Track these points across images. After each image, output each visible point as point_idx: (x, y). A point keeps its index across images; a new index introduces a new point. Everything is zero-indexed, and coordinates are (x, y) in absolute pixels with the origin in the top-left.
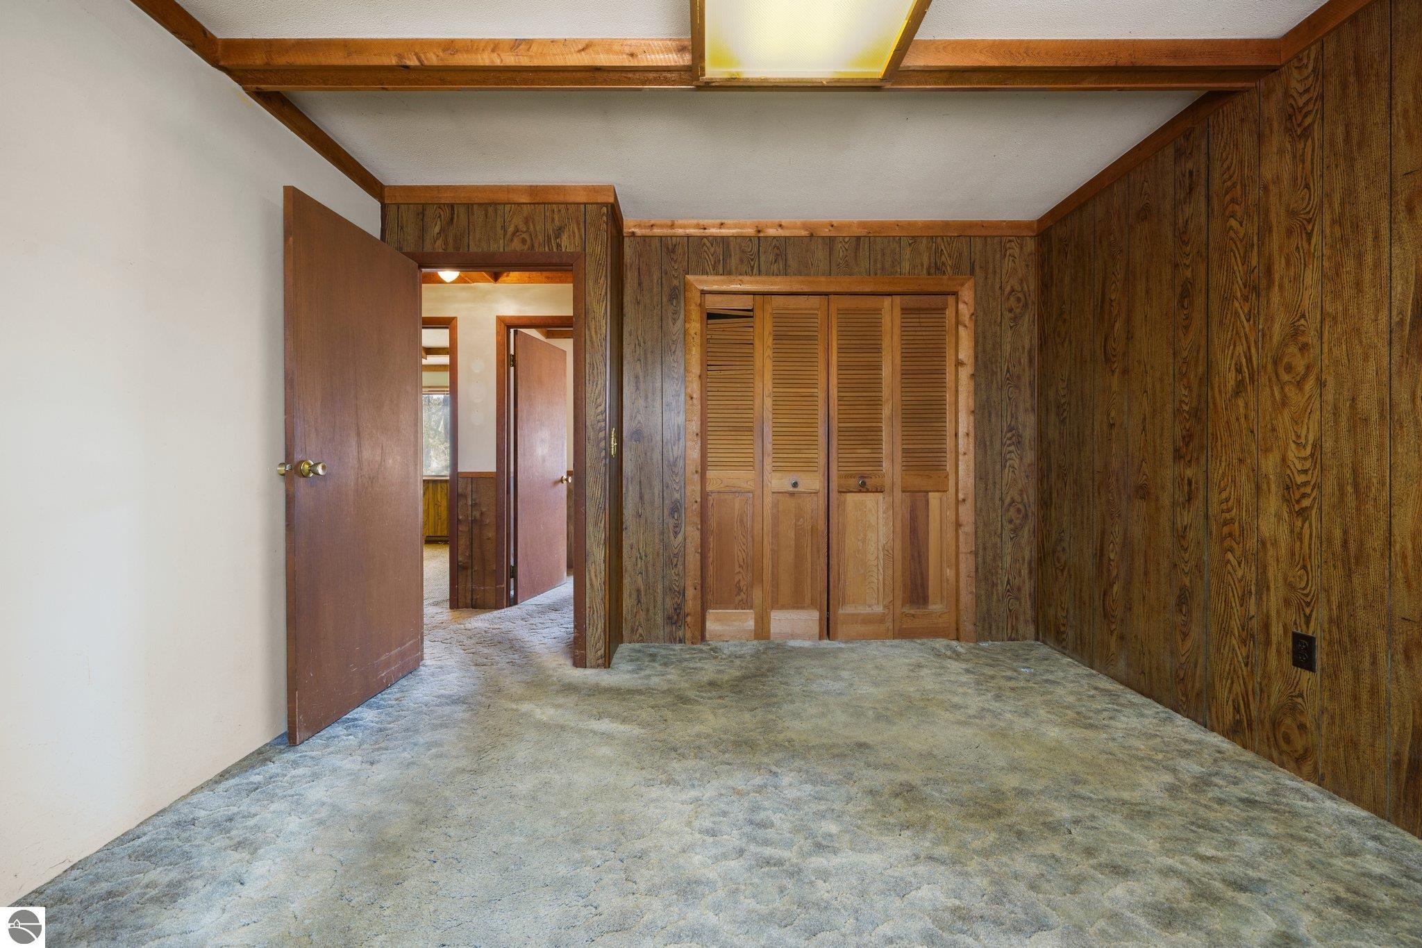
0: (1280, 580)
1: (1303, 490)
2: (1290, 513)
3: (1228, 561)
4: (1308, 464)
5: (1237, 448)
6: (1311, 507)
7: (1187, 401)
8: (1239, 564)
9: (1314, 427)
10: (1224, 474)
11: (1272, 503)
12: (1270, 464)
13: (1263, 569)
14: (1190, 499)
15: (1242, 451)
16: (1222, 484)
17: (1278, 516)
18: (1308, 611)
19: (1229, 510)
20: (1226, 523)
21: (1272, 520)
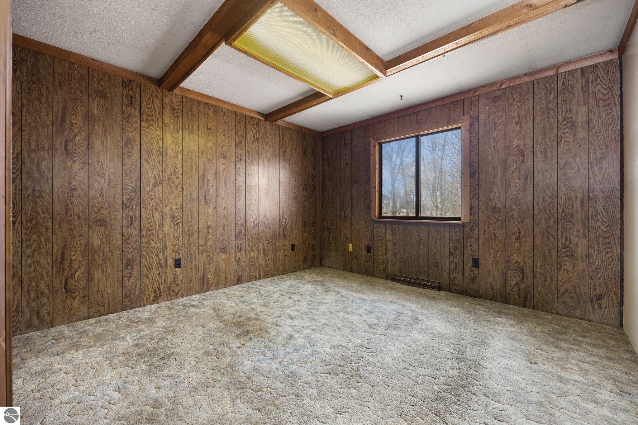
0: (171, 245)
1: (177, 218)
2: (174, 225)
3: (151, 244)
4: (179, 210)
5: (155, 205)
6: (180, 222)
7: (130, 185)
8: (156, 244)
9: (181, 200)
10: (149, 214)
11: (168, 222)
12: (167, 210)
13: (164, 244)
14: (131, 224)
15: (157, 206)
16: (148, 217)
17: (170, 226)
18: (179, 251)
19: (151, 226)
20: (150, 231)
21: (168, 227)
